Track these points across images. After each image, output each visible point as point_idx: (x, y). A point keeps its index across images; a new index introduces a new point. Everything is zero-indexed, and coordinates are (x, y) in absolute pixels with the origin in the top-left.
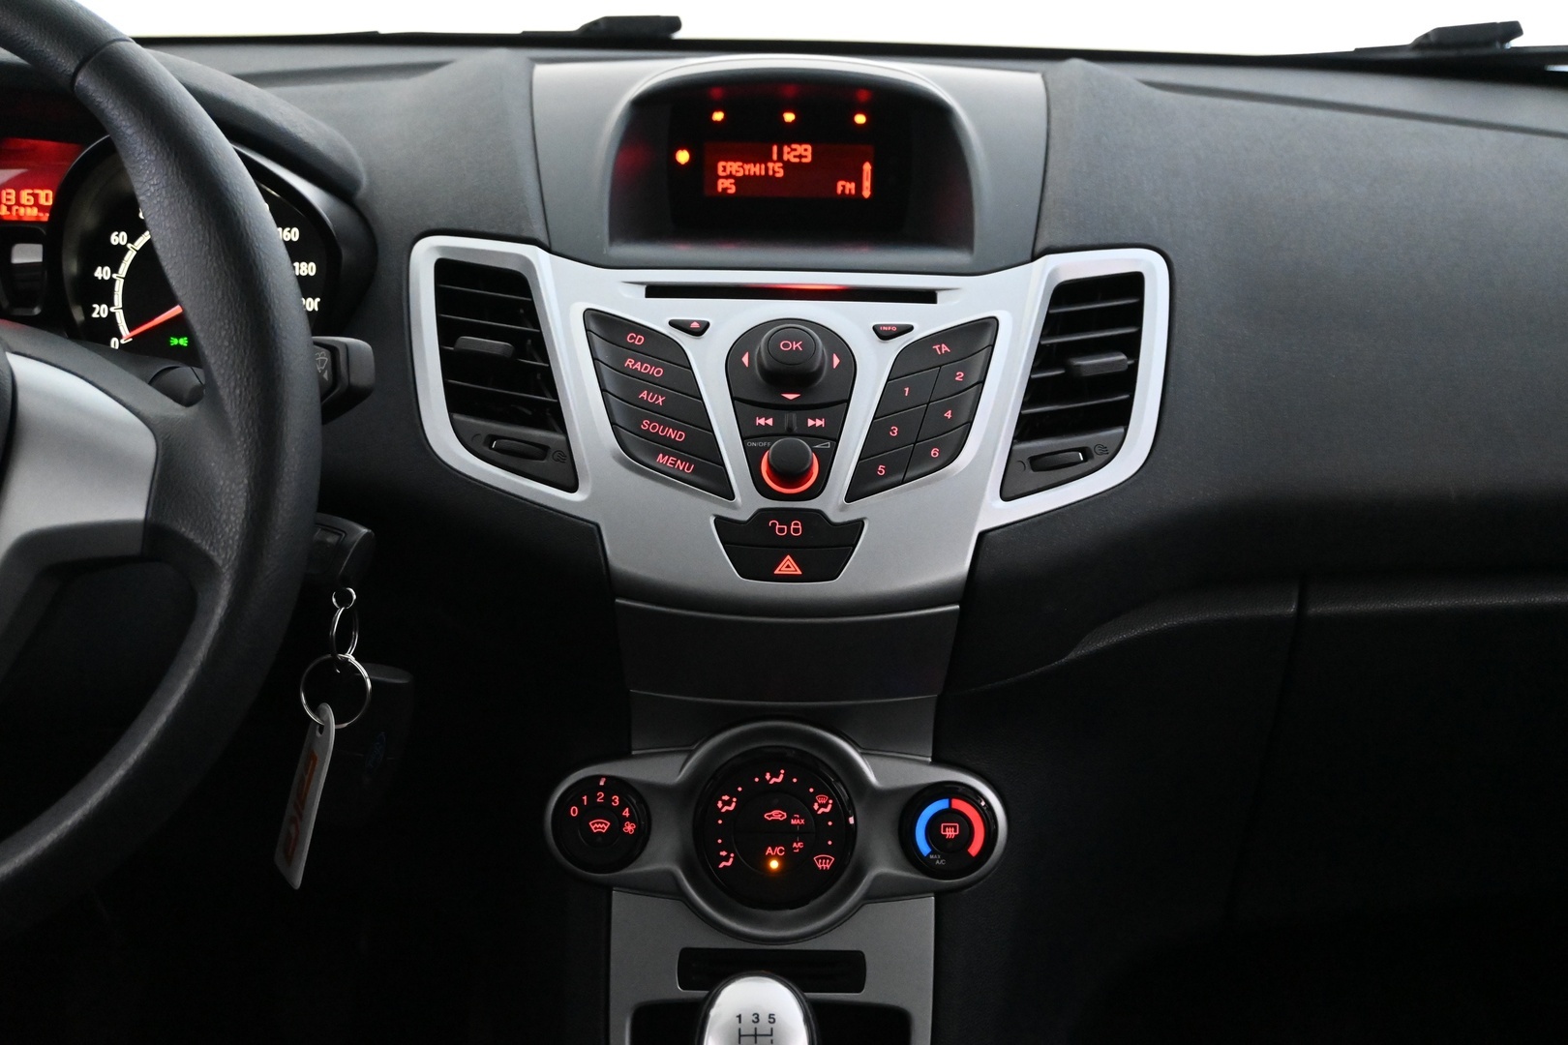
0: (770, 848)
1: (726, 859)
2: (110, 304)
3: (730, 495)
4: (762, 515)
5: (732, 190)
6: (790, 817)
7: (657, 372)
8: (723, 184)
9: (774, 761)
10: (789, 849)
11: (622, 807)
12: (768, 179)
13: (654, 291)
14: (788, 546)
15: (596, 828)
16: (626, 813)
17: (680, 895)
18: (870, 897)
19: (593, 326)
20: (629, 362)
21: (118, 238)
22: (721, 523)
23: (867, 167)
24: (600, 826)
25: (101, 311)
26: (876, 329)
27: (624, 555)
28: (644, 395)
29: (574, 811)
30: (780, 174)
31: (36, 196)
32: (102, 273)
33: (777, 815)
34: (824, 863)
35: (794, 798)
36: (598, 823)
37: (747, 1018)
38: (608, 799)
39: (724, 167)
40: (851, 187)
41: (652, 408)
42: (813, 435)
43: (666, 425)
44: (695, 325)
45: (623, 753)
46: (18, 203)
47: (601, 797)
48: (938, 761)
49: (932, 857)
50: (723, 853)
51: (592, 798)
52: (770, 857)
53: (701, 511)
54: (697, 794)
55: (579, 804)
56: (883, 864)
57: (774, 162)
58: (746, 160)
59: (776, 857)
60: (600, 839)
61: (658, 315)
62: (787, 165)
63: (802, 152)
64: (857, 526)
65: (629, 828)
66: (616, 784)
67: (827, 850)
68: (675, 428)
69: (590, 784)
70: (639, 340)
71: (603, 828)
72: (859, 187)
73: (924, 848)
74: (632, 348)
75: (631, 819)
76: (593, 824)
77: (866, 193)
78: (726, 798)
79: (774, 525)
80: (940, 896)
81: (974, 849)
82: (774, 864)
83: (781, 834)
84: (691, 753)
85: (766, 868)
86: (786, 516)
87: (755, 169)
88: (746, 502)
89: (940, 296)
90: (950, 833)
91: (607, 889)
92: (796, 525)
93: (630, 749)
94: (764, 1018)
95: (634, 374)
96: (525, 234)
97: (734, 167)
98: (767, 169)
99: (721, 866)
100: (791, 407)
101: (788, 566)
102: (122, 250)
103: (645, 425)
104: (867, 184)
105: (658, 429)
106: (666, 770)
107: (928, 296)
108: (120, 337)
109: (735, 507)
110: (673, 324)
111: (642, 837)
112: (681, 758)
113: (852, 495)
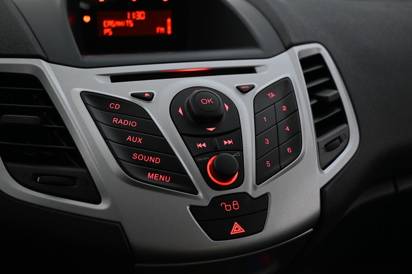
3: (195, 192)
4: (215, 200)
5: (111, 34)
7: (133, 124)
8: (107, 31)
12: (126, 28)
13: (115, 78)
14: (234, 216)
19: (88, 102)
20: (115, 120)
22: (193, 208)
23: (169, 21)
26: (238, 88)
28: (129, 138)
30: (132, 25)
39: (106, 24)
40: (162, 30)
41: (136, 145)
42: (228, 149)
43: (148, 155)
44: (146, 95)
57: (129, 20)
58: (116, 19)
61: (123, 92)
62: (135, 21)
63: (140, 15)
64: (265, 198)
68: (153, 156)
70: (117, 107)
72: (166, 30)
74: (114, 111)
77: (169, 32)
79: (224, 205)
86: (229, 198)
87: (120, 24)
88: (205, 195)
89: (257, 69)
92: (235, 203)
95: (120, 126)
96: (32, 53)
97: (111, 23)
98: (126, 23)
100: (212, 135)
101: (237, 228)
103: (135, 156)
104: (169, 28)
105: (144, 158)
107: (251, 70)
109: (198, 199)
110: (133, 95)
113: (260, 180)
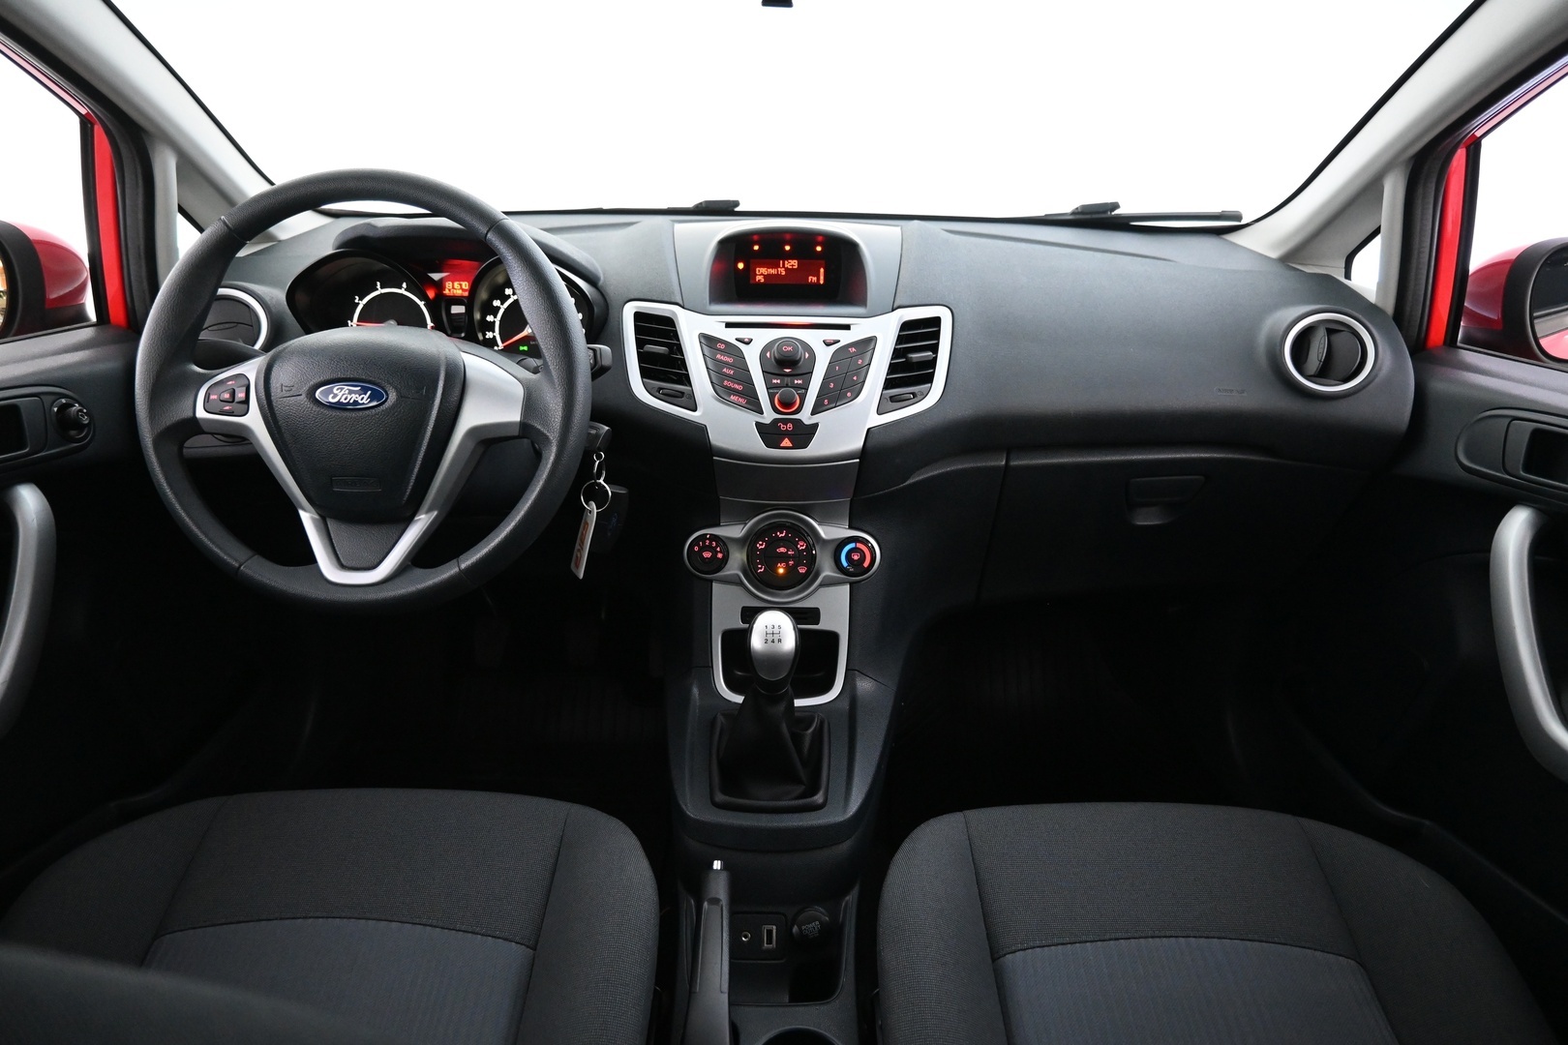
0: (779, 564)
1: (761, 568)
2: (494, 332)
3: (762, 413)
4: (776, 421)
5: (763, 281)
6: (788, 551)
7: (730, 360)
8: (758, 278)
9: (780, 527)
10: (787, 564)
11: (717, 546)
12: (778, 275)
13: (729, 325)
14: (786, 434)
15: (705, 556)
16: (718, 549)
17: (741, 584)
18: (821, 585)
19: (703, 341)
20: (718, 356)
21: (497, 303)
22: (758, 424)
23: (822, 270)
24: (707, 555)
25: (489, 335)
26: (824, 341)
27: (717, 439)
28: (725, 370)
29: (696, 549)
30: (784, 273)
31: (461, 285)
32: (490, 318)
33: (782, 550)
34: (802, 570)
35: (789, 542)
37: (770, 627)
38: (711, 543)
39: (759, 270)
40: (815, 279)
41: (728, 376)
42: (797, 387)
43: (735, 383)
44: (746, 340)
45: (717, 525)
46: (453, 288)
47: (707, 542)
48: (851, 527)
49: (848, 568)
50: (760, 566)
51: (704, 543)
52: (779, 568)
53: (750, 419)
54: (748, 541)
55: (698, 545)
56: (828, 571)
57: (781, 268)
58: (769, 267)
59: (782, 568)
60: (707, 560)
61: (731, 336)
62: (787, 269)
63: (793, 264)
64: (815, 426)
65: (720, 556)
66: (714, 537)
67: (804, 565)
68: (739, 384)
69: (703, 538)
70: (723, 347)
71: (709, 556)
72: (818, 279)
73: (845, 564)
74: (719, 350)
75: (720, 552)
76: (704, 554)
77: (822, 282)
78: (761, 543)
79: (780, 425)
80: (852, 584)
81: (866, 564)
82: (781, 571)
83: (784, 558)
84: (746, 524)
85: (777, 573)
86: (785, 421)
87: (773, 271)
88: (769, 416)
89: (852, 327)
90: (856, 558)
91: (711, 581)
92: (790, 425)
93: (720, 523)
94: (776, 627)
95: (721, 361)
96: (673, 301)
97: (763, 270)
98: (778, 271)
99: (759, 571)
100: (787, 375)
101: (786, 442)
102: (498, 308)
103: (725, 383)
104: (822, 278)
105: (731, 385)
106: (734, 531)
107: (847, 327)
108: (498, 346)
109: (763, 418)
110: (737, 339)
111: (725, 559)
112: (742, 526)
113: (813, 414)
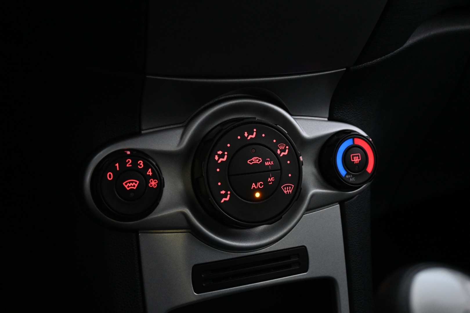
0: (254, 184)
1: (225, 196)
6: (264, 161)
9: (249, 125)
10: (266, 183)
11: (146, 168)
15: (128, 187)
16: (150, 172)
18: (308, 210)
24: (131, 185)
29: (110, 176)
35: (264, 147)
36: (129, 183)
38: (135, 163)
45: (137, 133)
47: (129, 163)
48: (331, 119)
49: (347, 177)
50: (223, 192)
51: (123, 164)
52: (255, 190)
55: (114, 170)
56: (314, 188)
59: (258, 190)
60: (132, 195)
65: (153, 183)
66: (137, 154)
67: (289, 181)
69: (120, 155)
71: (134, 186)
73: (343, 171)
75: (154, 177)
76: (126, 184)
78: (220, 152)
80: (342, 204)
81: (370, 169)
82: (258, 195)
84: (186, 128)
85: (253, 198)
91: (136, 231)
93: (141, 130)
99: (222, 201)
106: (170, 141)
111: (160, 189)
112: (180, 132)
